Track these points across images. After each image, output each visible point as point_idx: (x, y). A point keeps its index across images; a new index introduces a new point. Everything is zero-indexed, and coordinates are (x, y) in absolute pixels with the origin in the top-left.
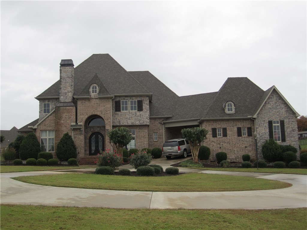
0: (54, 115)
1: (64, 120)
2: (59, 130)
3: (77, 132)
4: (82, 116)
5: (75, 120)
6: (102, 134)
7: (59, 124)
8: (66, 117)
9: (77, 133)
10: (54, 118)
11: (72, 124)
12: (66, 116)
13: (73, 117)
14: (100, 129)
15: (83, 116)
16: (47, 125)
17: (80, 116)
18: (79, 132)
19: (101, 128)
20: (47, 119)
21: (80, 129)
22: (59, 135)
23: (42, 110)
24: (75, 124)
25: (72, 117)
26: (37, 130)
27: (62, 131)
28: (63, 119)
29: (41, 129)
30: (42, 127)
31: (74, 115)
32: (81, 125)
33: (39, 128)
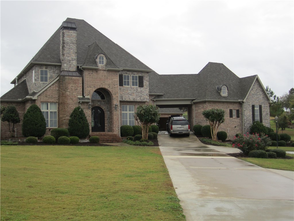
0: (57, 84)
1: (69, 92)
2: (64, 103)
3: (85, 106)
4: (89, 89)
5: (82, 93)
6: (103, 108)
7: (64, 95)
8: (72, 89)
9: (84, 107)
10: (57, 88)
11: (79, 97)
12: (72, 87)
13: (80, 89)
14: (101, 104)
15: (91, 89)
16: (49, 97)
17: (87, 88)
18: (86, 106)
19: (101, 102)
20: (49, 89)
21: (87, 103)
22: (64, 108)
23: (38, 78)
24: (82, 97)
25: (79, 89)
26: (36, 101)
27: (68, 103)
28: (69, 90)
29: (42, 100)
30: (43, 99)
31: (80, 87)
32: (88, 99)
33: (39, 98)
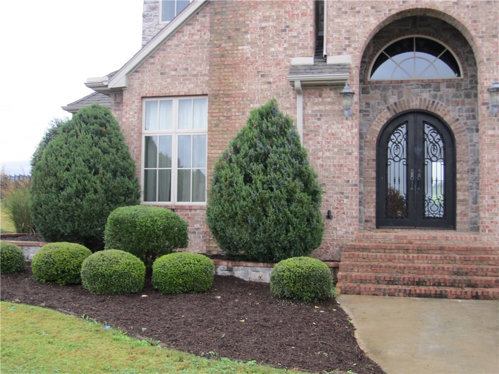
0: (207, 20)
1: (252, 44)
2: (228, 96)
3: (325, 104)
4: (348, 21)
5: (311, 42)
6: (447, 119)
7: (229, 61)
8: (263, 28)
9: (321, 107)
10: (207, 36)
11: (297, 61)
12: (266, 19)
13: (304, 26)
14: (435, 97)
15: (358, 19)
16: (173, 73)
17: (339, 16)
18: (332, 103)
19: (437, 89)
20: (175, 41)
21: (337, 86)
22: (228, 118)
23: (153, 9)
24: (310, 61)
25: (297, 25)
26: (126, 96)
27: (244, 96)
28: (249, 36)
29: (147, 90)
30: (151, 83)
31: (304, 14)
32: (341, 67)
33: (136, 84)
